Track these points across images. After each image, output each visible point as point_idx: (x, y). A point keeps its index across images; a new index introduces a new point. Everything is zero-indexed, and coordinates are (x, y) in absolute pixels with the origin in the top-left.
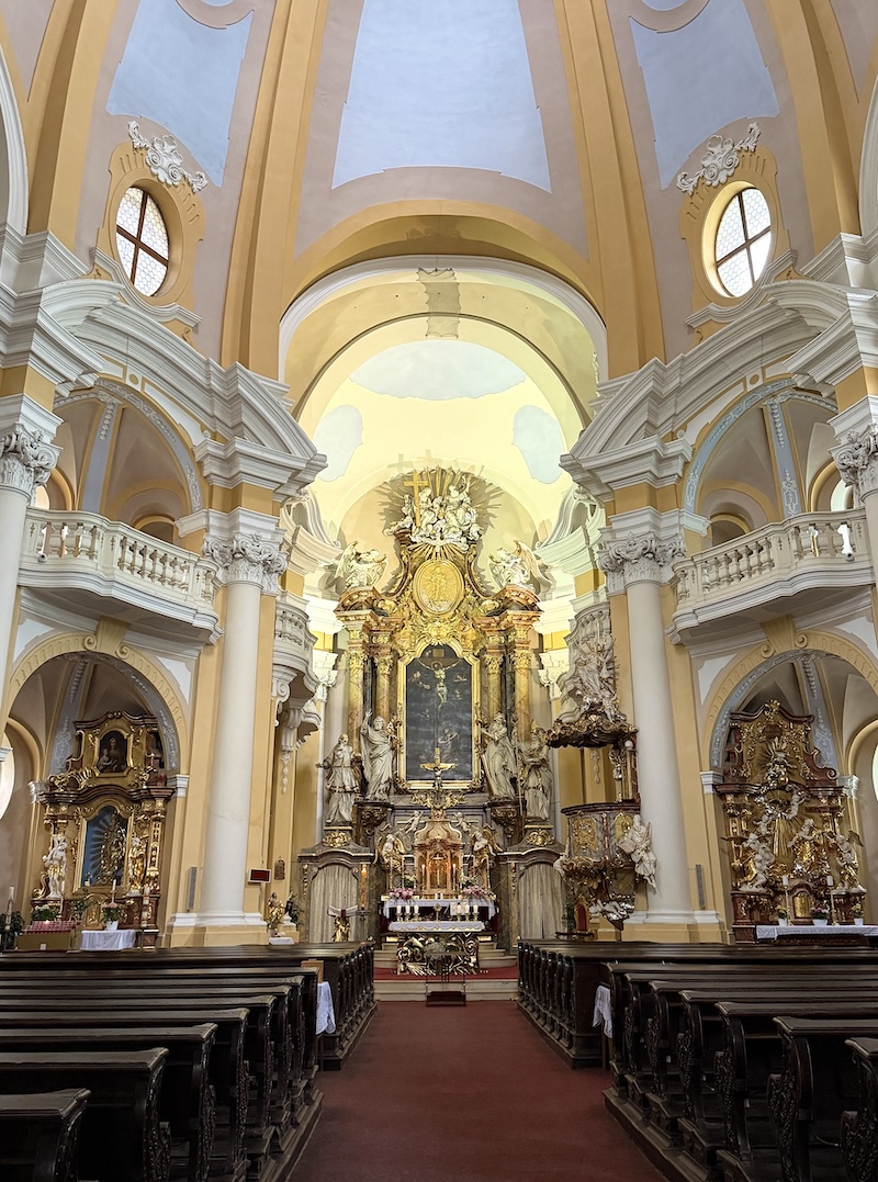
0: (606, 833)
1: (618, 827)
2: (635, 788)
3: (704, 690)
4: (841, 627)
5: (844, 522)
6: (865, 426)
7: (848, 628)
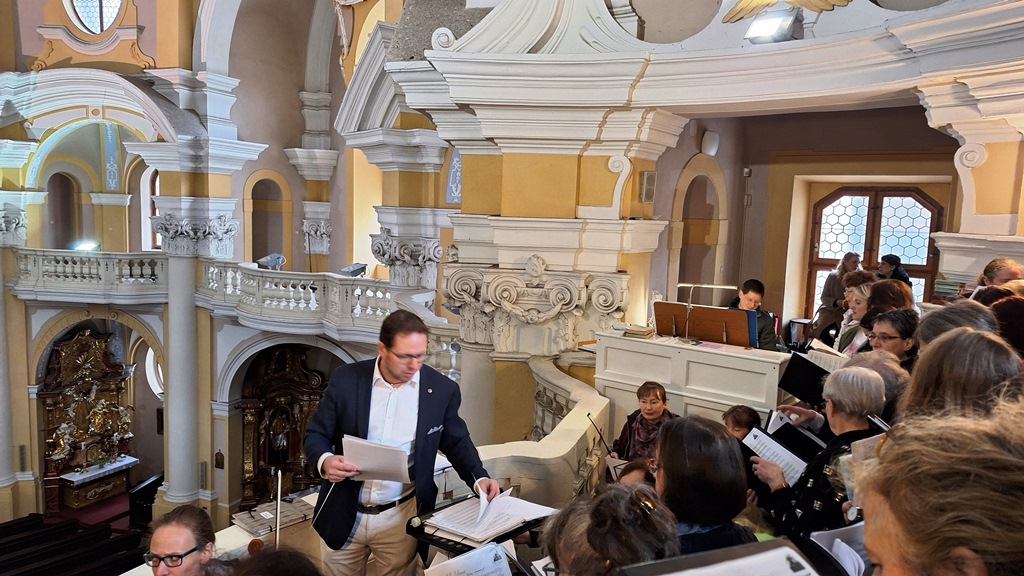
3: (36, 328)
4: (142, 316)
5: (152, 260)
6: (176, 213)
7: (146, 318)
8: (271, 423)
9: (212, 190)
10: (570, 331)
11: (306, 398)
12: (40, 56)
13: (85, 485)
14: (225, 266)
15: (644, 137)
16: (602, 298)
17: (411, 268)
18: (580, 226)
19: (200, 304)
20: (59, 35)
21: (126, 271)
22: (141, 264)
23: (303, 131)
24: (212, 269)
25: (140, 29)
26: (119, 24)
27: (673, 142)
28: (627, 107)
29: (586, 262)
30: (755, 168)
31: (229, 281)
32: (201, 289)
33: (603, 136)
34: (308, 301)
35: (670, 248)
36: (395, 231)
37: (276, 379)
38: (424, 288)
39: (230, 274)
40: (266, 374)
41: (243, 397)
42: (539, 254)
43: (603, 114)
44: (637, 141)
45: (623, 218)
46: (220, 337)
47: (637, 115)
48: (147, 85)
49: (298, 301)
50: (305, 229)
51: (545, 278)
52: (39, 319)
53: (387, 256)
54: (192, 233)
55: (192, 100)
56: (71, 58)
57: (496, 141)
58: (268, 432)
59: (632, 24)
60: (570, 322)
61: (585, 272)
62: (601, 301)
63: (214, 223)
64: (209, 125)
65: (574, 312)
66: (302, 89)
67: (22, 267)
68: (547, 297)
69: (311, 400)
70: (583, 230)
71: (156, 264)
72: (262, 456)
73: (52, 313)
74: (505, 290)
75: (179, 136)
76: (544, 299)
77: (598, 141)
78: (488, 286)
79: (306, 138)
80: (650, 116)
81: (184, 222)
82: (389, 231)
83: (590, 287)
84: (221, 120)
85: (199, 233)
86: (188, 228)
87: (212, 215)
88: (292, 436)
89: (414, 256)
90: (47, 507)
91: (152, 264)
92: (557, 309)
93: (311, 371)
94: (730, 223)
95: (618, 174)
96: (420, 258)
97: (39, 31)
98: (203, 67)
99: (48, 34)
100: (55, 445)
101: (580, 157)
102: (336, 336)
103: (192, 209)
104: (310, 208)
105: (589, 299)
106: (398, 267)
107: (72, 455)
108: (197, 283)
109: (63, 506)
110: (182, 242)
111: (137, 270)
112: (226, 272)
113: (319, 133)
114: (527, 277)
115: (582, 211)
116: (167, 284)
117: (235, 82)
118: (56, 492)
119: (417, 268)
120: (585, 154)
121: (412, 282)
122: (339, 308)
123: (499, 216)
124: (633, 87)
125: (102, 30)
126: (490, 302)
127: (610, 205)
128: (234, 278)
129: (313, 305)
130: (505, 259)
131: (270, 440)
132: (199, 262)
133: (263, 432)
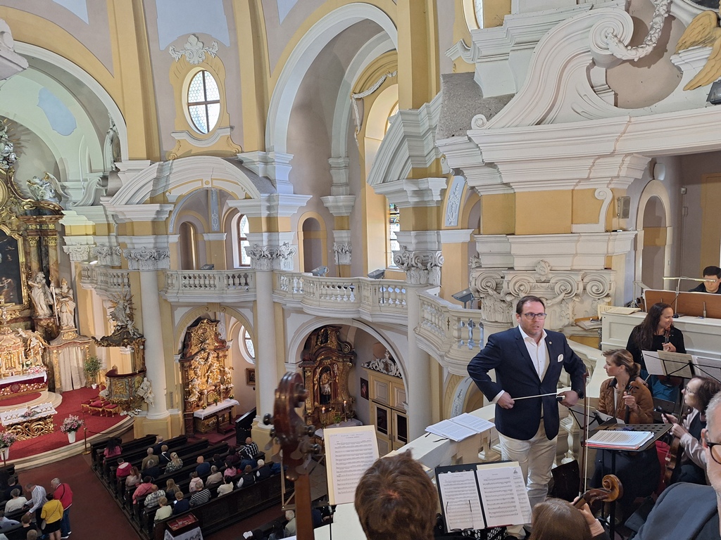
0: (130, 387)
1: (136, 383)
2: (144, 364)
3: (177, 320)
4: (239, 309)
5: (246, 274)
6: (260, 244)
7: (242, 310)
8: (320, 376)
9: (280, 227)
10: (570, 312)
11: (341, 360)
12: (173, 151)
13: (207, 418)
14: (292, 275)
15: (623, 173)
16: (594, 289)
17: (422, 272)
18: (576, 238)
19: (276, 300)
20: (184, 136)
21: (231, 281)
22: (239, 277)
23: (331, 184)
24: (282, 278)
25: (232, 128)
26: (219, 126)
27: (639, 175)
28: (612, 155)
29: (579, 263)
30: (690, 187)
31: (295, 285)
32: (276, 291)
33: (591, 176)
34: (349, 297)
35: (635, 249)
36: (411, 248)
37: (322, 347)
38: (432, 285)
39: (295, 280)
40: (317, 344)
41: (304, 360)
42: (545, 259)
43: (592, 161)
44: (618, 177)
45: (607, 231)
46: (289, 321)
47: (619, 159)
48: (239, 163)
49: (342, 296)
50: (335, 249)
51: (550, 276)
52: (179, 313)
53: (405, 265)
54: (269, 256)
55: (265, 170)
56: (191, 150)
57: (511, 184)
58: (319, 382)
59: (610, 97)
60: (570, 305)
61: (580, 270)
62: (594, 291)
63: (283, 248)
64: (278, 186)
65: (574, 298)
66: (330, 157)
67: (170, 282)
68: (553, 289)
69: (344, 361)
70: (578, 241)
71: (248, 276)
72: (316, 399)
73: (186, 310)
74: (521, 285)
75: (262, 195)
76: (549, 290)
77: (588, 179)
78: (508, 283)
79: (334, 189)
80: (628, 159)
81: (265, 249)
82: (406, 248)
83: (584, 281)
84: (283, 182)
85: (274, 255)
86: (267, 253)
87: (281, 243)
88: (334, 386)
89: (424, 264)
90: (186, 431)
91: (246, 277)
92: (562, 296)
93: (343, 342)
94: (674, 229)
95: (603, 201)
96: (429, 265)
97: (173, 135)
98: (272, 150)
99: (177, 137)
100: (189, 393)
101: (573, 190)
102: (369, 319)
103: (269, 240)
104: (336, 234)
105: (585, 289)
106: (413, 271)
107: (200, 399)
108: (273, 288)
109: (196, 431)
110: (265, 262)
111: (237, 281)
112: (293, 279)
113: (342, 185)
114: (537, 276)
115: (575, 228)
116: (255, 288)
117: (291, 157)
118: (191, 422)
119: (426, 271)
120: (576, 188)
121: (423, 281)
122: (371, 299)
123: (513, 234)
124: (617, 140)
125: (208, 131)
126: (511, 294)
127: (597, 222)
128: (298, 283)
129: (352, 299)
130: (519, 264)
131: (320, 388)
132: (274, 274)
133: (316, 382)
